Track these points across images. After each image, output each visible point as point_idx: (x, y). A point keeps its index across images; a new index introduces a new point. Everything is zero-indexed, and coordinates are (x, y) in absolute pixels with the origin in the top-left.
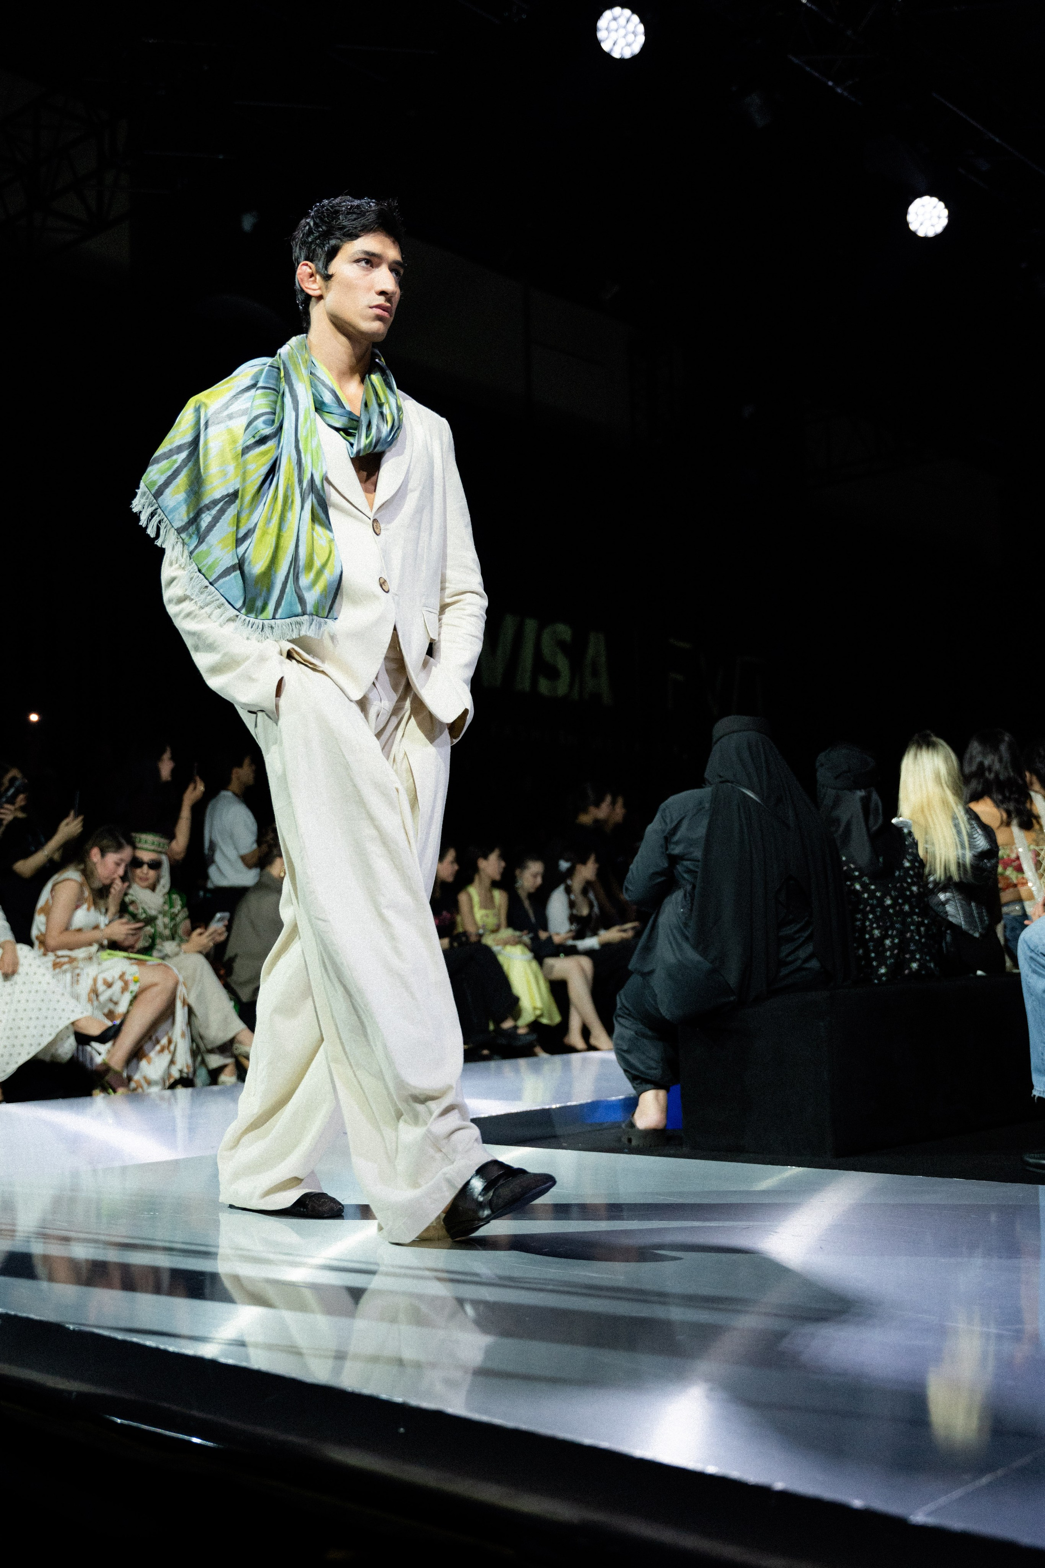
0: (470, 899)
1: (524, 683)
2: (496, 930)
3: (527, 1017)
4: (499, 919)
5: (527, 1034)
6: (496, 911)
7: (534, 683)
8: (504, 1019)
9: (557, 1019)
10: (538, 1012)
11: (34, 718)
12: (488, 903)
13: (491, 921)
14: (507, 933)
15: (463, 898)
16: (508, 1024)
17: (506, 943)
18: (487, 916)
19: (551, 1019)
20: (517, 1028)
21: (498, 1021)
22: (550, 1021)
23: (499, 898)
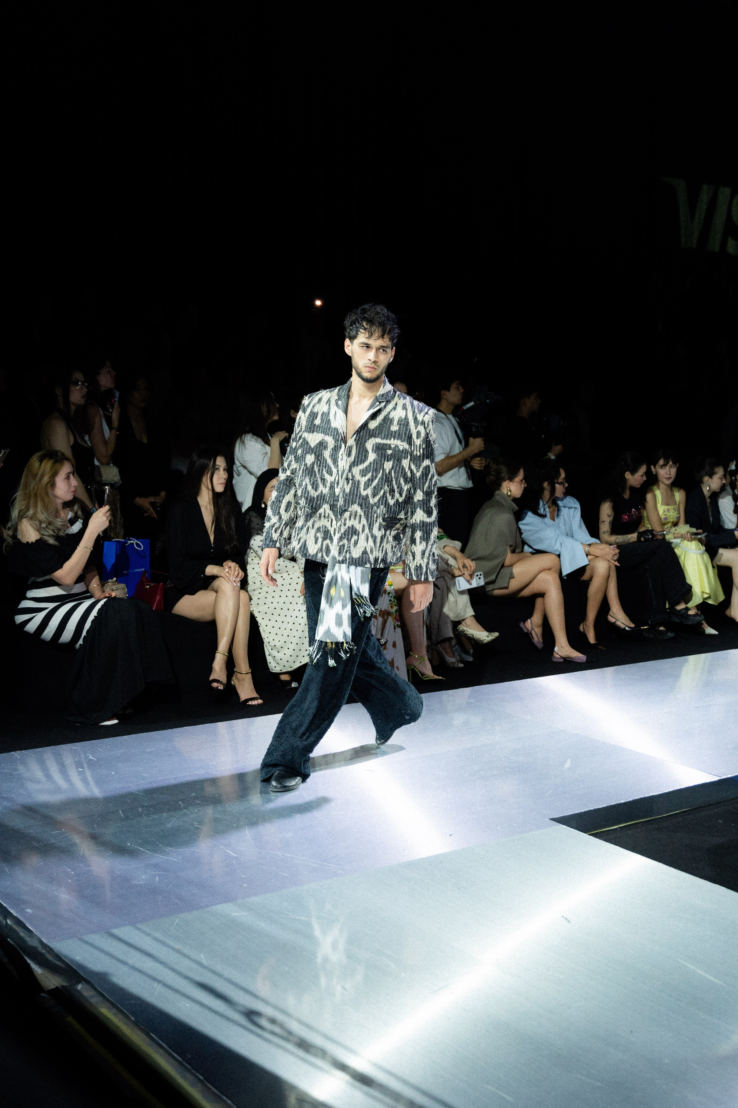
0: (655, 496)
1: (715, 244)
2: (675, 524)
3: (697, 599)
4: (679, 513)
5: (696, 615)
6: (676, 506)
7: (724, 244)
8: (678, 603)
9: (722, 597)
10: (706, 596)
11: (318, 303)
12: (669, 501)
13: (672, 515)
14: (684, 529)
15: (649, 496)
16: (681, 607)
17: (683, 537)
18: (668, 510)
19: (716, 598)
20: (687, 609)
21: (673, 605)
22: (715, 600)
23: (679, 496)
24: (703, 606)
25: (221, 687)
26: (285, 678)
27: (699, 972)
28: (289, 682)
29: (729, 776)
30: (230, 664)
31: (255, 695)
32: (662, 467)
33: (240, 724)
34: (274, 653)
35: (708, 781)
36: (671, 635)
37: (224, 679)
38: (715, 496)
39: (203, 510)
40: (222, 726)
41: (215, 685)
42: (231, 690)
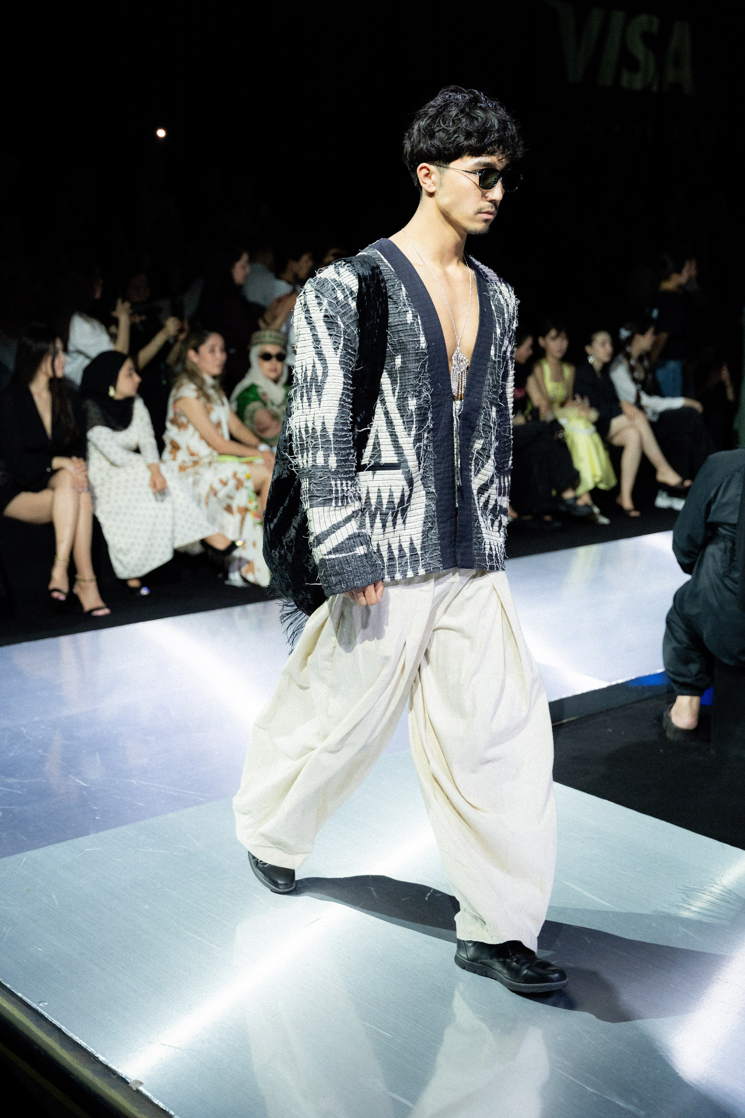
0: (542, 372)
1: (608, 77)
2: (564, 403)
3: (588, 485)
4: (567, 391)
6: (564, 383)
7: (618, 77)
8: (565, 490)
9: (613, 482)
10: (598, 480)
12: (558, 377)
13: (562, 393)
16: (568, 495)
18: (558, 387)
19: (607, 483)
20: (576, 498)
21: (561, 491)
22: (607, 484)
23: (568, 372)
24: (595, 493)
25: (62, 597)
26: (134, 584)
27: (586, 893)
28: (138, 589)
29: (620, 681)
30: (72, 570)
31: (100, 604)
32: (554, 339)
33: (85, 638)
34: (121, 556)
35: (597, 688)
36: (557, 524)
37: (65, 588)
38: (607, 367)
39: (36, 398)
40: (65, 642)
41: (56, 595)
42: (73, 599)
